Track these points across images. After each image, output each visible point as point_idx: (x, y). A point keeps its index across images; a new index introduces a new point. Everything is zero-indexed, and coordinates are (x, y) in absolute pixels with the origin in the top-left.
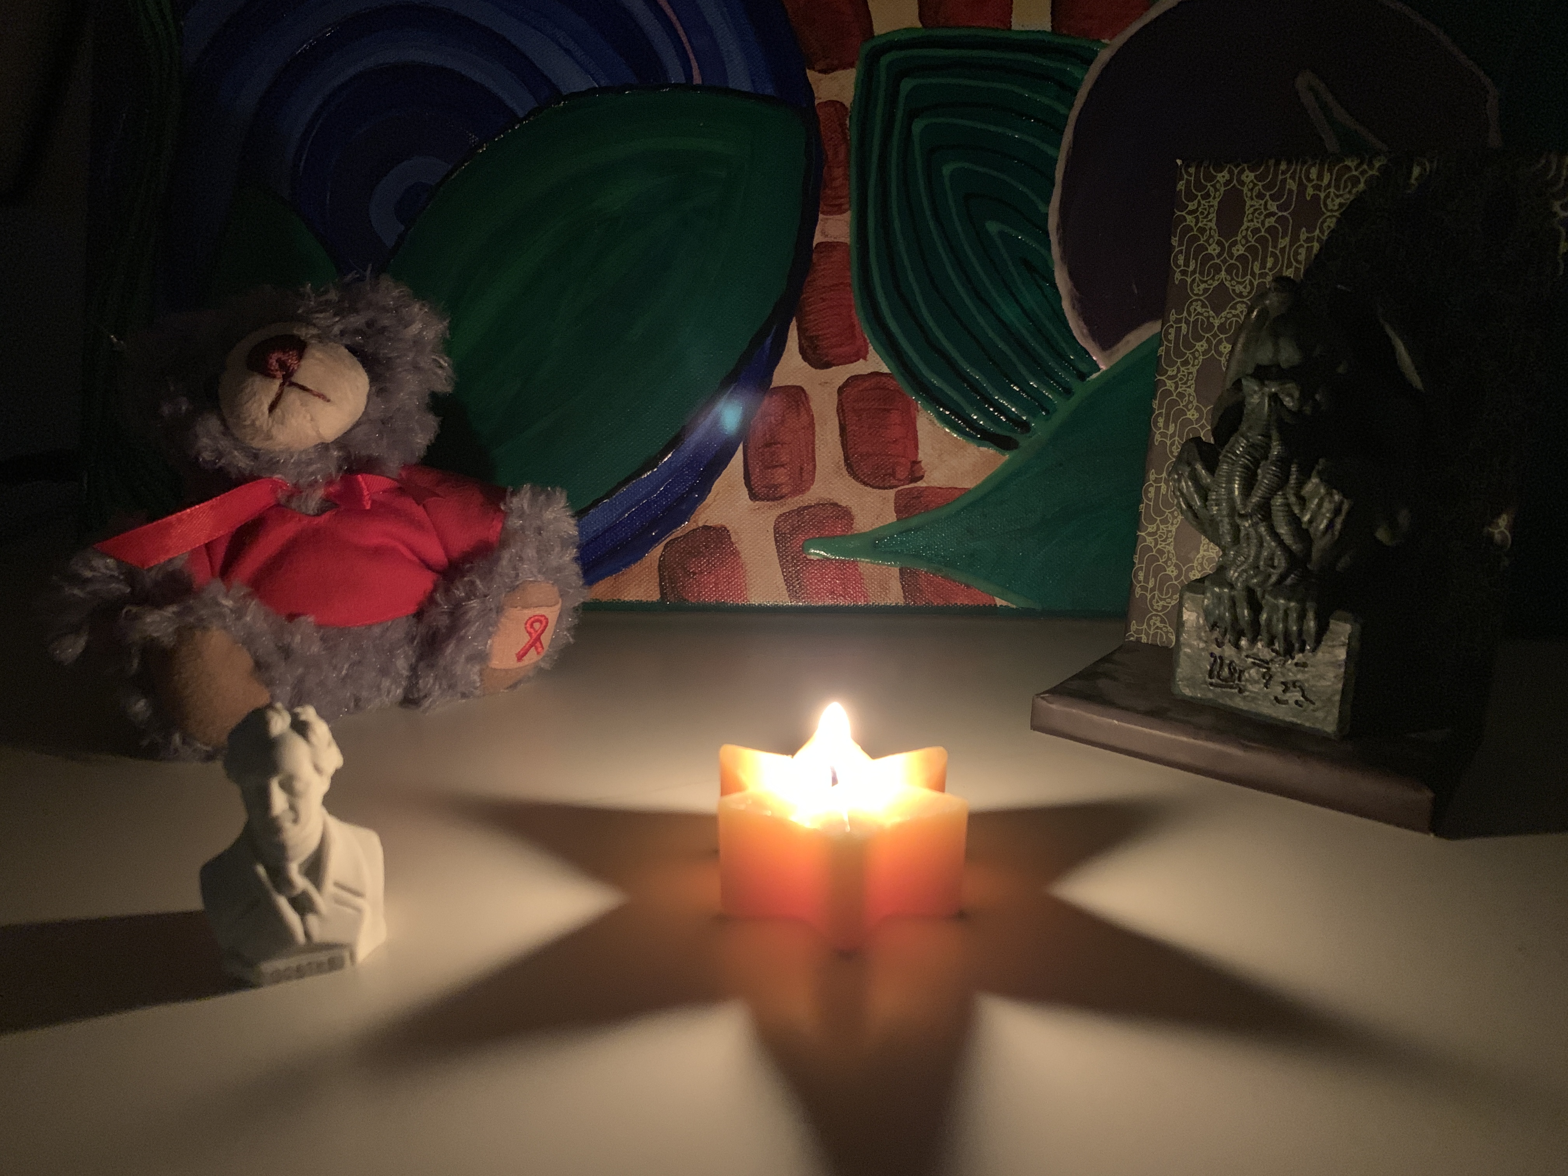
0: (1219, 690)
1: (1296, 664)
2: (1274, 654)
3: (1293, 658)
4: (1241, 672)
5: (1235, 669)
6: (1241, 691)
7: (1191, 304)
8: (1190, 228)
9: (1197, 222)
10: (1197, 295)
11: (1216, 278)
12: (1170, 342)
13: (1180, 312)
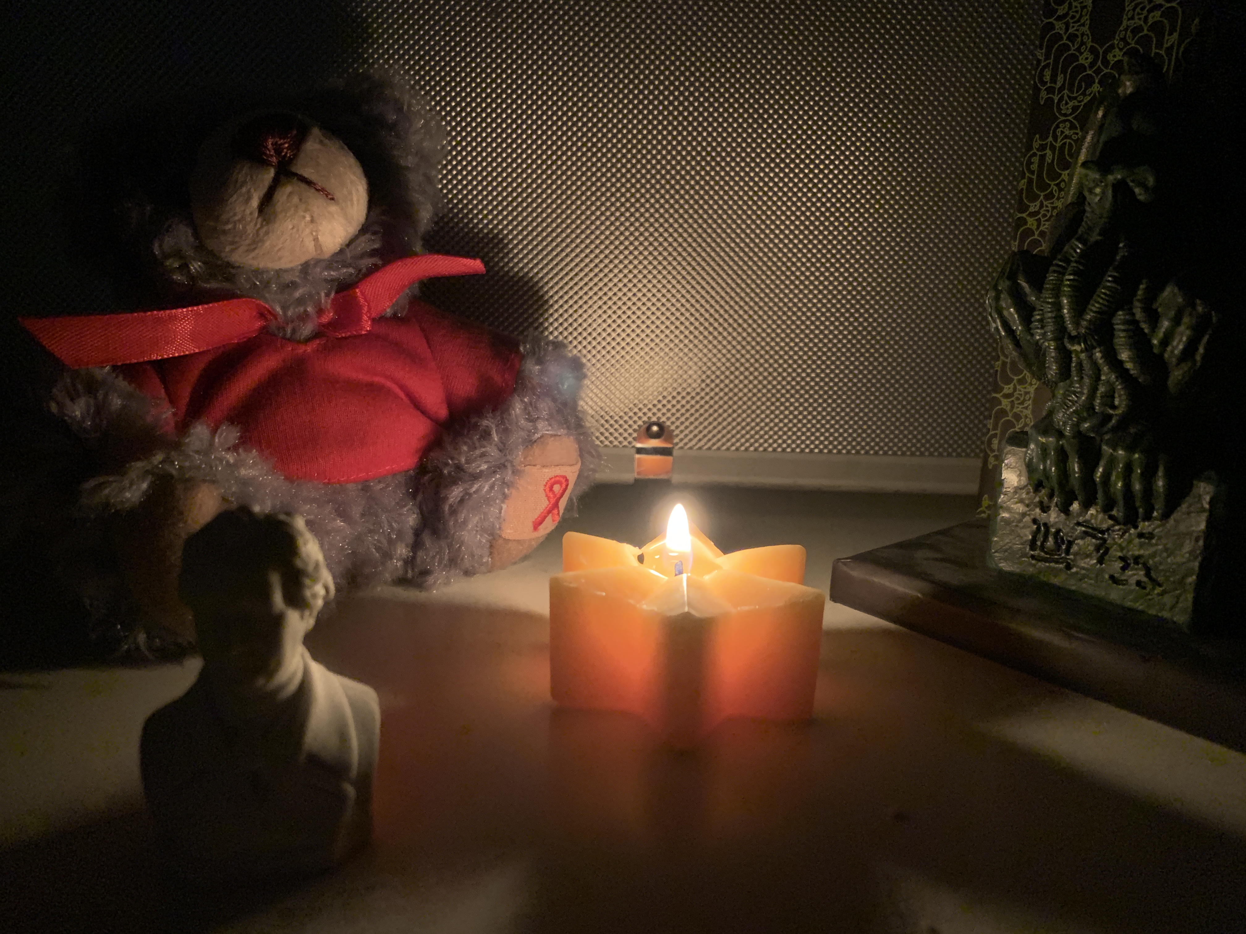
0: (1041, 565)
1: (1141, 535)
2: (1111, 522)
3: (1136, 527)
4: (1070, 544)
5: (1062, 538)
6: (1069, 567)
7: (1057, 127)
8: (1059, 37)
9: (1067, 29)
10: (1065, 115)
11: (1088, 92)
12: (1032, 173)
13: (1044, 137)
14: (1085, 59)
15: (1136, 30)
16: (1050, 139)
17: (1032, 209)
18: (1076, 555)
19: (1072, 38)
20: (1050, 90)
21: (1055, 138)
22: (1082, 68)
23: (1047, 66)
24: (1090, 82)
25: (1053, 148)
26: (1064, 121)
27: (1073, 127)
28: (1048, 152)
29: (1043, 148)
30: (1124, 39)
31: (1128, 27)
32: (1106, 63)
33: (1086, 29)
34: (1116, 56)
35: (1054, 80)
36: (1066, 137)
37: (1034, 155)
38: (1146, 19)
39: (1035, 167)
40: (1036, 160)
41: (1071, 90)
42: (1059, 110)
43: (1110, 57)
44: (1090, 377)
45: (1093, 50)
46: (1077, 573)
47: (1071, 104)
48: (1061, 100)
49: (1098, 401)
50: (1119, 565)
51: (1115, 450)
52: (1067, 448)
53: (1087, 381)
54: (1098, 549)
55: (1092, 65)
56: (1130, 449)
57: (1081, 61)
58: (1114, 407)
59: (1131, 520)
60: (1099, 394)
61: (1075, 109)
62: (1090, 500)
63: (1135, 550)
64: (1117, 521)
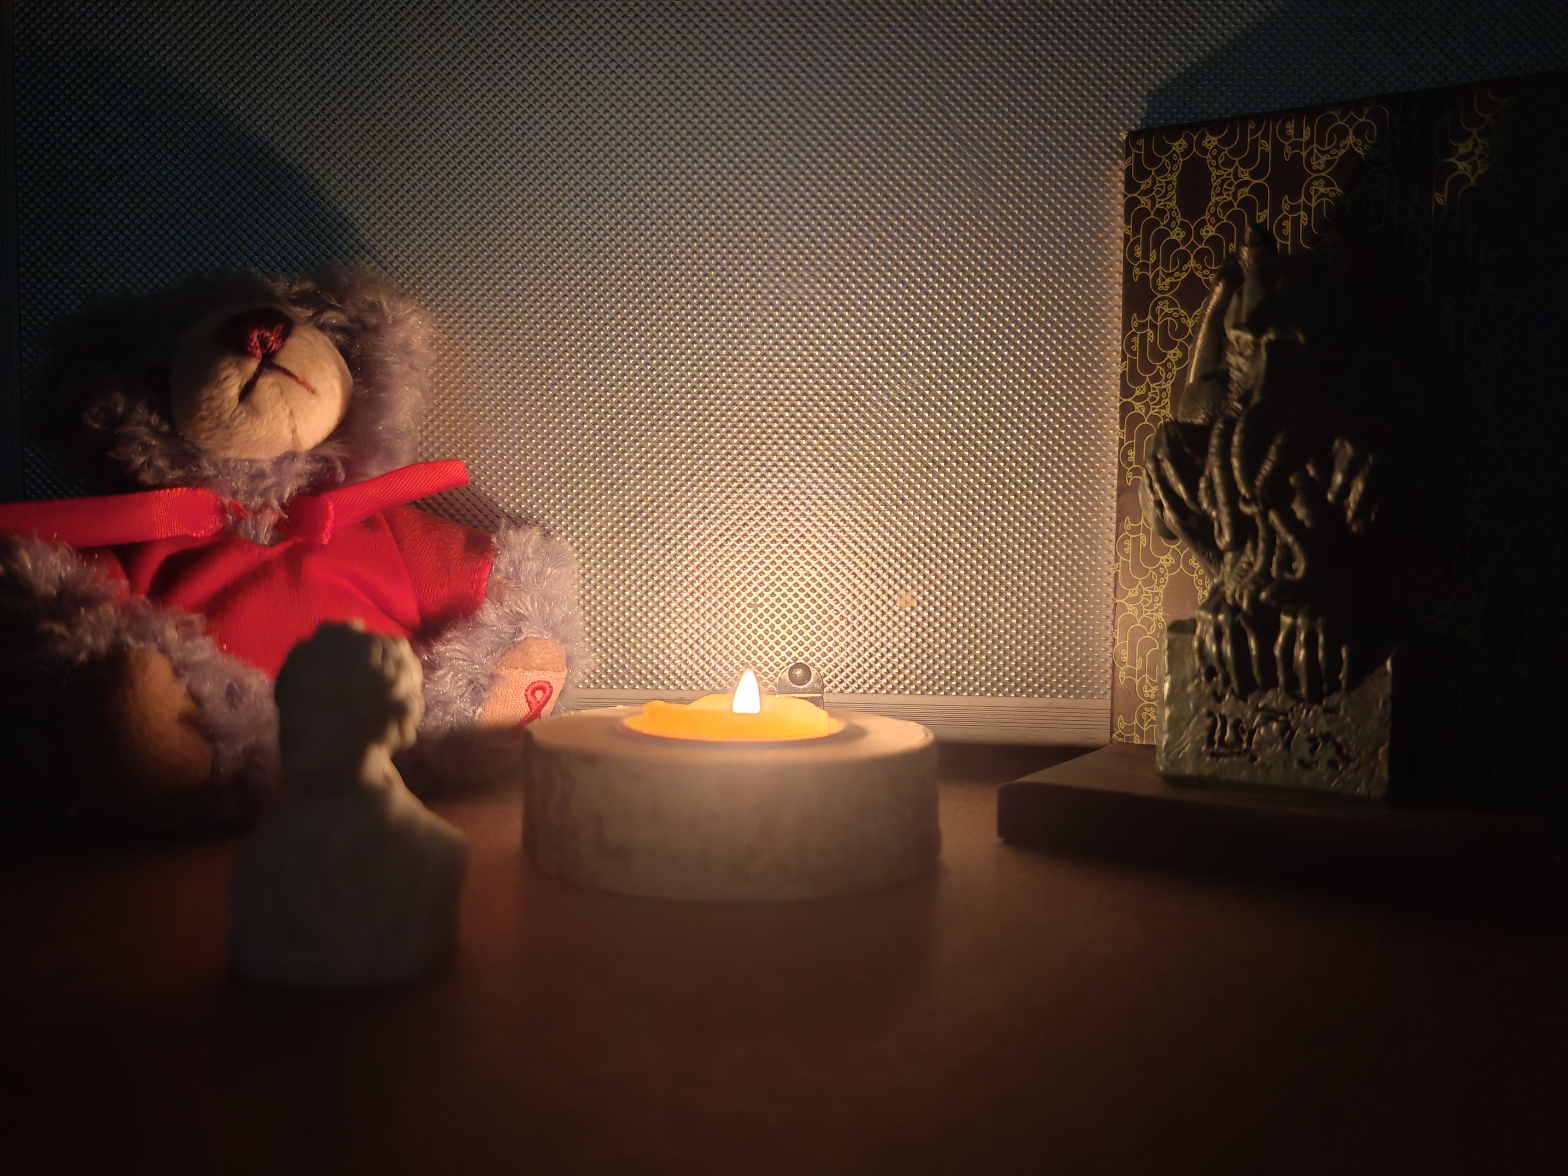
0: (1221, 761)
1: (1326, 711)
2: (1294, 702)
3: (1321, 703)
4: (1251, 733)
5: (1242, 729)
6: (1253, 758)
7: (1156, 304)
8: (1145, 212)
9: (1153, 204)
10: (1162, 292)
11: (1184, 268)
12: (1134, 353)
13: (1144, 316)
14: (1177, 234)
15: (1227, 206)
16: (1150, 317)
17: (1137, 393)
18: (1259, 744)
19: (1161, 213)
20: (1144, 266)
21: (1155, 317)
22: (1174, 244)
24: (1184, 257)
25: (1154, 327)
26: (1162, 299)
27: (1172, 304)
28: (1150, 332)
29: (1142, 327)
30: (1214, 215)
31: (1217, 203)
32: (1199, 238)
33: (1173, 204)
34: (1208, 231)
35: (1146, 255)
36: (1167, 315)
37: (1134, 334)
38: (1235, 195)
39: (1136, 347)
40: (1136, 340)
41: (1166, 266)
42: (1156, 287)
43: (1203, 232)
44: (1264, 541)
45: (1184, 226)
46: (1263, 764)
47: (1168, 281)
48: (1156, 275)
49: (1274, 567)
50: (1306, 747)
51: (1295, 617)
52: (1243, 623)
53: (1261, 545)
54: (1282, 733)
55: (1185, 240)
56: (1311, 616)
57: (1173, 236)
58: (1293, 572)
59: (1315, 697)
60: (1275, 559)
61: (1172, 285)
62: (1270, 682)
63: (1323, 726)
64: (1299, 700)
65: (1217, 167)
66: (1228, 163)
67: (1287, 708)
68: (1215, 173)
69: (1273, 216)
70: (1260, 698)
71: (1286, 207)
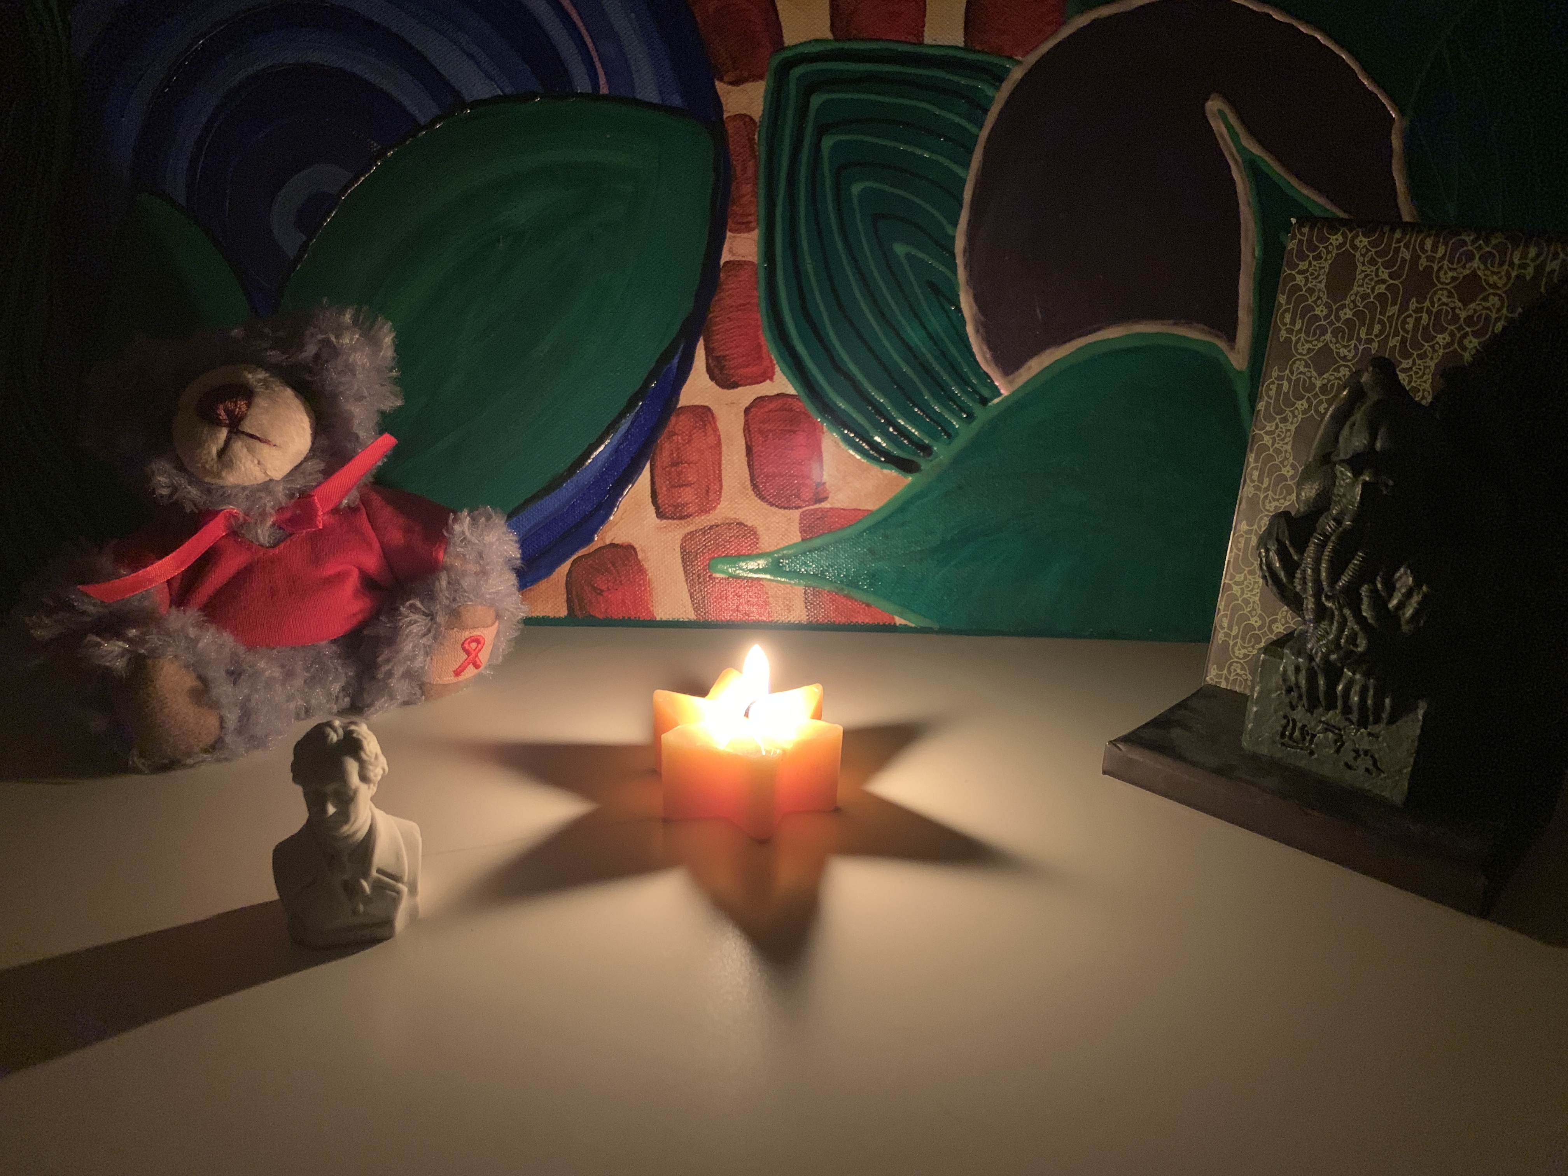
0: (1288, 750)
1: (1370, 734)
2: (1347, 723)
3: (1366, 728)
4: (1313, 736)
5: (1307, 732)
6: (1312, 754)
7: (1294, 364)
8: (1297, 287)
9: (1305, 282)
10: (1302, 355)
11: (1321, 339)
12: (1271, 399)
13: (1283, 371)
14: (1320, 311)
15: (1365, 296)
16: (1288, 373)
18: (1317, 745)
19: (1311, 291)
20: (1290, 331)
21: (1292, 373)
22: (1316, 318)
23: (1287, 310)
24: (1323, 331)
25: (1289, 380)
26: (1300, 360)
27: (1307, 365)
29: (1281, 380)
30: (1353, 302)
31: (1358, 292)
32: (1338, 318)
33: (1323, 286)
34: (1347, 314)
35: (1293, 322)
36: (1301, 373)
38: (1373, 289)
39: (1273, 395)
41: (1307, 333)
42: (1296, 349)
43: (1341, 314)
44: (1338, 624)
45: (1327, 305)
46: (1318, 759)
47: (1307, 346)
48: (1298, 341)
49: (1343, 640)
50: (1352, 755)
51: (1354, 673)
52: (1316, 669)
53: (1335, 625)
54: (1335, 742)
55: (1327, 317)
56: (1367, 675)
57: (1317, 312)
58: (1356, 646)
59: (1363, 723)
60: (1344, 635)
61: (1310, 350)
62: (1331, 705)
63: (1365, 745)
64: (1352, 723)
65: (1363, 264)
66: (1372, 262)
67: (1342, 727)
68: (1360, 268)
69: (1401, 311)
70: (1322, 715)
71: (1413, 304)
